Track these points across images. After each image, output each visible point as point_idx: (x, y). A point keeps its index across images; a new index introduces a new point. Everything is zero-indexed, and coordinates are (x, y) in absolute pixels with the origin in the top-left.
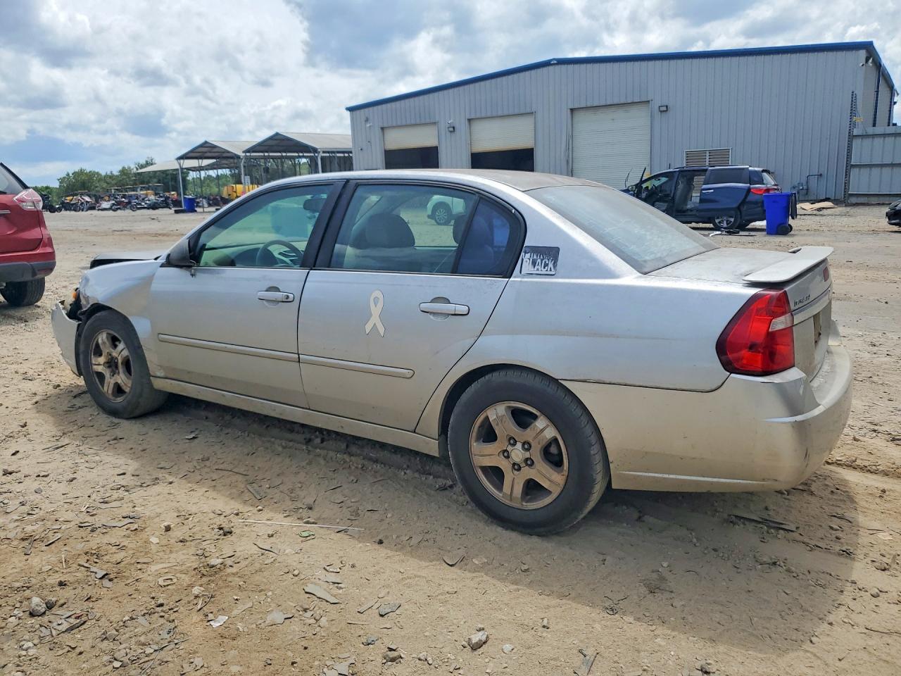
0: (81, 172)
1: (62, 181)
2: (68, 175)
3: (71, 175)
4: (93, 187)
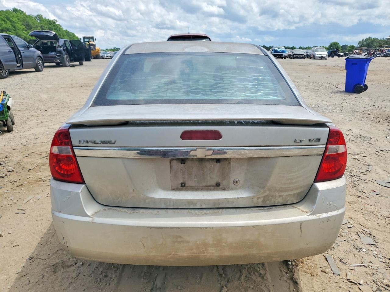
0: (369, 38)
1: (359, 43)
2: (363, 40)
3: (364, 40)
4: (373, 46)
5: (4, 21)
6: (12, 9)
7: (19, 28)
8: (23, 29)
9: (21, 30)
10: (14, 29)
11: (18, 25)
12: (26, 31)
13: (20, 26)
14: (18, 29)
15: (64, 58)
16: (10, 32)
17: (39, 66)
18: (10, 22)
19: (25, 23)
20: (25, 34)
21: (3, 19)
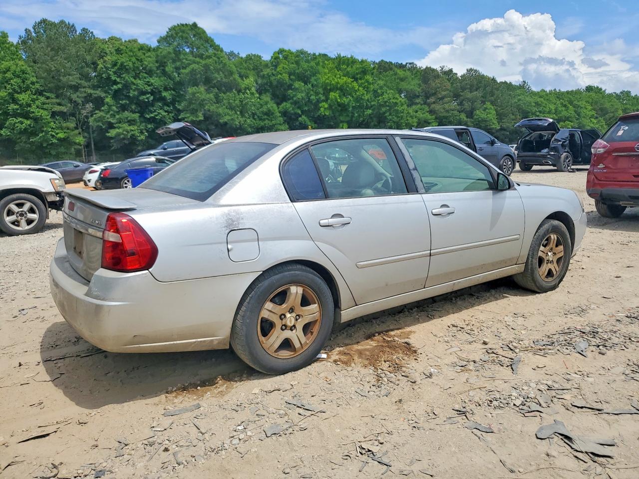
5: (565, 106)
6: (584, 88)
7: (586, 115)
8: (592, 116)
9: (588, 117)
10: (577, 117)
11: (585, 111)
12: (597, 118)
13: (587, 112)
14: (584, 117)
15: (560, 158)
16: (570, 121)
17: (505, 168)
18: (574, 107)
19: (598, 106)
20: (593, 123)
21: (564, 103)
